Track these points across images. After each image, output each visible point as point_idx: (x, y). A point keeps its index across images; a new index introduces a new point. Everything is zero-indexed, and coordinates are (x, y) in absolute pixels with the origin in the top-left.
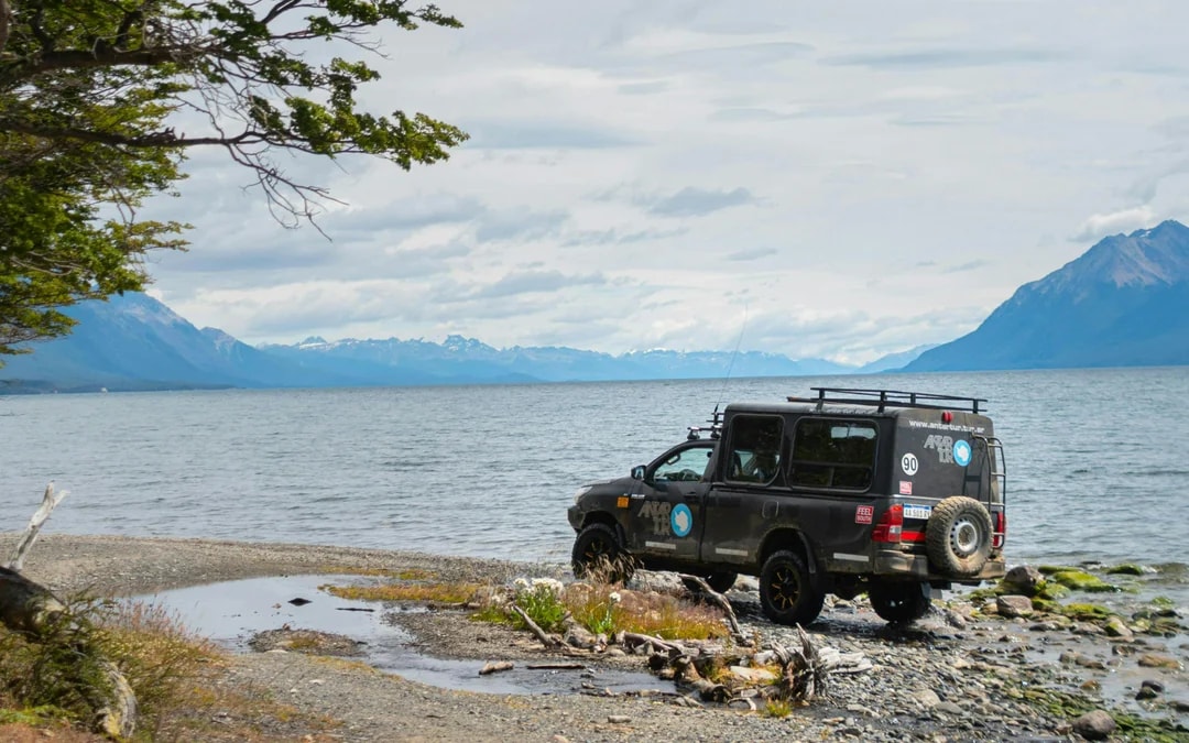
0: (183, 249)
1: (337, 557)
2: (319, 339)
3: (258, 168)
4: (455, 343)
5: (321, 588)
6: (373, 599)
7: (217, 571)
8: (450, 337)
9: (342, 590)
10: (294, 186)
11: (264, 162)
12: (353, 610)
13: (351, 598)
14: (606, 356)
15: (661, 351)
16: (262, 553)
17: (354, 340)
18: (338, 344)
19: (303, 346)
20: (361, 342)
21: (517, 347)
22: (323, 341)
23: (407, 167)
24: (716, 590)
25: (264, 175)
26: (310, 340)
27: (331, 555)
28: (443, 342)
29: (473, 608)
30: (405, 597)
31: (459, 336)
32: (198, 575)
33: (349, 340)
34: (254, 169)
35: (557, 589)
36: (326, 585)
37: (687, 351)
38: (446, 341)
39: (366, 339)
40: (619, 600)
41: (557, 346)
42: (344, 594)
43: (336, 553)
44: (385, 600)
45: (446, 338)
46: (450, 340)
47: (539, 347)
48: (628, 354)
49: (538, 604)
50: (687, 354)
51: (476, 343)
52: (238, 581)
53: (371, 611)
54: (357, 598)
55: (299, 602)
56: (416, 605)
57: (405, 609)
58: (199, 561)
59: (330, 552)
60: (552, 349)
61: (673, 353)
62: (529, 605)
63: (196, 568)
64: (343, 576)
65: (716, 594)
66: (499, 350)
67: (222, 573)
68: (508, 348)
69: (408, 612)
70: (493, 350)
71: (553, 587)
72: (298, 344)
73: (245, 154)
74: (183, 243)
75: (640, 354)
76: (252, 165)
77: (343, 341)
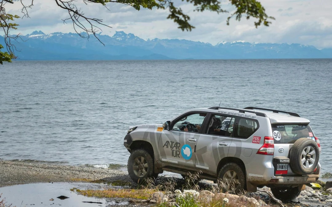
0: (14, 28)
1: (77, 173)
2: (40, 32)
3: (69, 9)
4: (120, 36)
5: (72, 190)
6: (101, 197)
7: (16, 179)
8: (117, 32)
9: (84, 191)
10: (86, 19)
11: (72, 7)
12: (91, 202)
13: (89, 196)
14: (208, 45)
15: (241, 43)
16: (38, 169)
17: (61, 33)
18: (51, 35)
19: (32, 36)
20: (65, 34)
21: (156, 39)
22: (43, 33)
23: (138, 9)
24: (277, 198)
25: (72, 13)
26: (35, 33)
27: (74, 172)
28: (113, 35)
29: (153, 203)
30: (117, 196)
31: (122, 32)
32: (6, 181)
33: (57, 33)
34: (67, 10)
35: (196, 195)
36: (74, 188)
37: (256, 43)
38: (115, 35)
39: (68, 33)
40: (228, 202)
41: (180, 39)
42: (85, 194)
43: (76, 171)
44: (106, 197)
45: (115, 33)
46: (117, 34)
47: (170, 39)
48: (221, 44)
49: (187, 203)
50: (256, 45)
51: (132, 36)
52: (27, 184)
53: (101, 203)
54: (92, 196)
55: (62, 198)
56: (123, 200)
57: (118, 203)
58: (6, 174)
59: (73, 170)
60: (177, 40)
61: (248, 43)
62: (183, 203)
63: (5, 177)
64: (81, 184)
65: (276, 199)
66: (146, 40)
67: (19, 181)
68: (151, 40)
69: (119, 204)
70: (142, 40)
71: (194, 194)
72: (28, 35)
73: (62, 2)
74: (15, 25)
75: (228, 45)
76: (66, 8)
77: (55, 33)
